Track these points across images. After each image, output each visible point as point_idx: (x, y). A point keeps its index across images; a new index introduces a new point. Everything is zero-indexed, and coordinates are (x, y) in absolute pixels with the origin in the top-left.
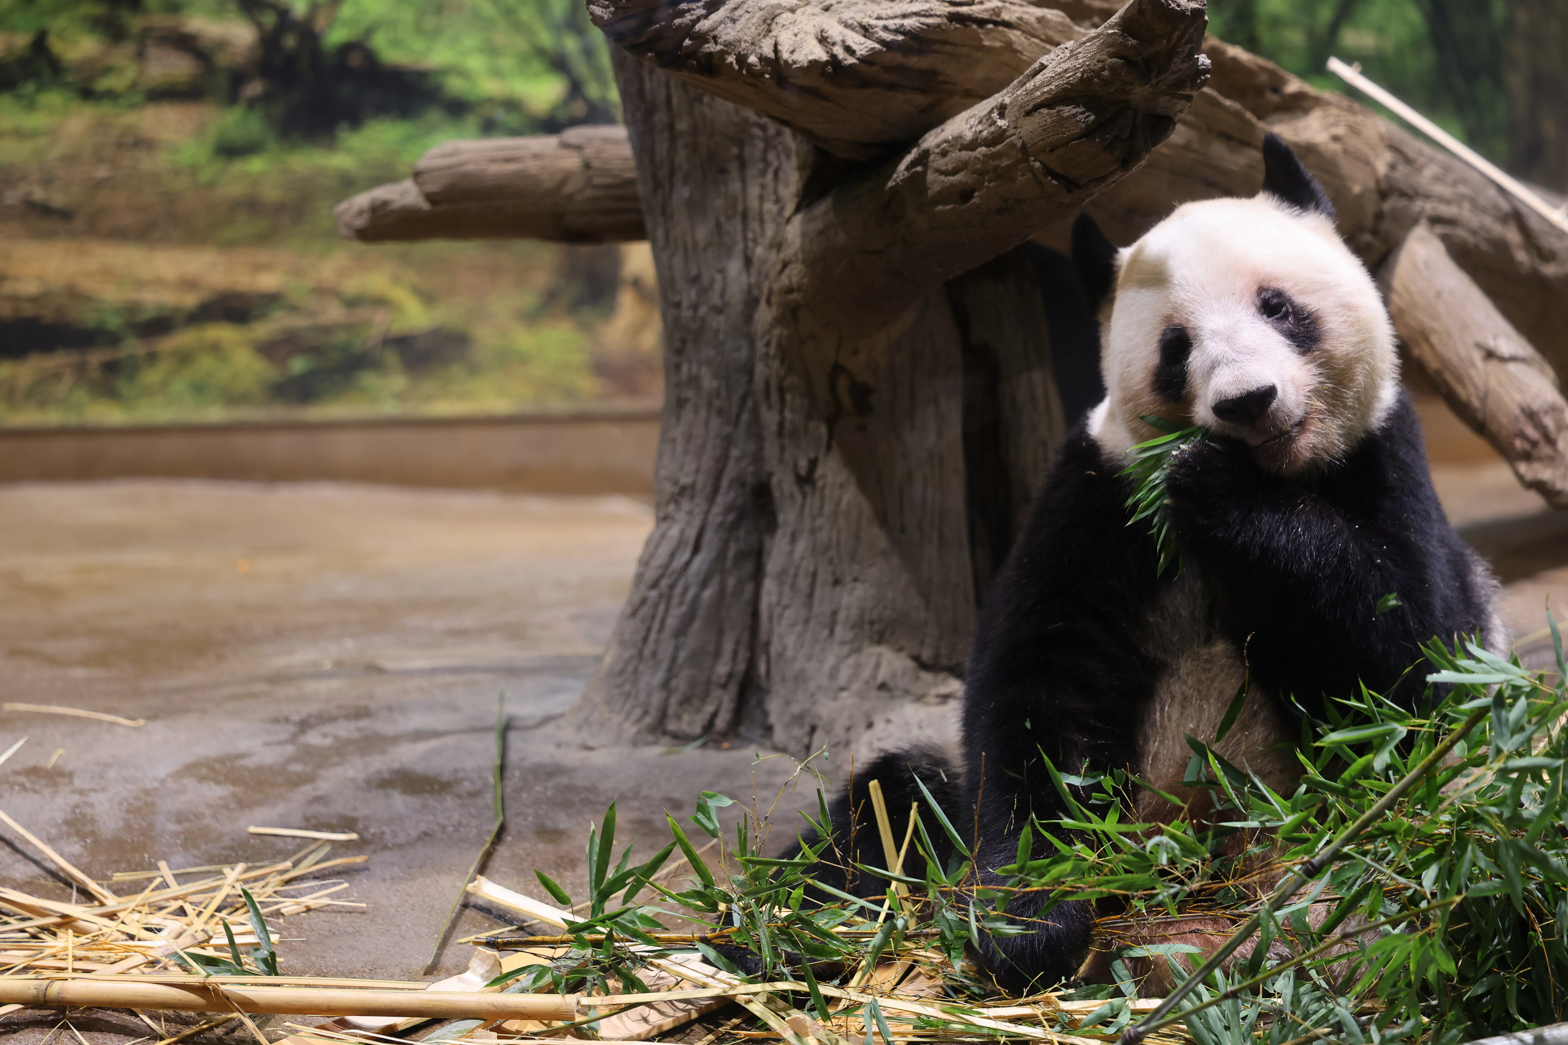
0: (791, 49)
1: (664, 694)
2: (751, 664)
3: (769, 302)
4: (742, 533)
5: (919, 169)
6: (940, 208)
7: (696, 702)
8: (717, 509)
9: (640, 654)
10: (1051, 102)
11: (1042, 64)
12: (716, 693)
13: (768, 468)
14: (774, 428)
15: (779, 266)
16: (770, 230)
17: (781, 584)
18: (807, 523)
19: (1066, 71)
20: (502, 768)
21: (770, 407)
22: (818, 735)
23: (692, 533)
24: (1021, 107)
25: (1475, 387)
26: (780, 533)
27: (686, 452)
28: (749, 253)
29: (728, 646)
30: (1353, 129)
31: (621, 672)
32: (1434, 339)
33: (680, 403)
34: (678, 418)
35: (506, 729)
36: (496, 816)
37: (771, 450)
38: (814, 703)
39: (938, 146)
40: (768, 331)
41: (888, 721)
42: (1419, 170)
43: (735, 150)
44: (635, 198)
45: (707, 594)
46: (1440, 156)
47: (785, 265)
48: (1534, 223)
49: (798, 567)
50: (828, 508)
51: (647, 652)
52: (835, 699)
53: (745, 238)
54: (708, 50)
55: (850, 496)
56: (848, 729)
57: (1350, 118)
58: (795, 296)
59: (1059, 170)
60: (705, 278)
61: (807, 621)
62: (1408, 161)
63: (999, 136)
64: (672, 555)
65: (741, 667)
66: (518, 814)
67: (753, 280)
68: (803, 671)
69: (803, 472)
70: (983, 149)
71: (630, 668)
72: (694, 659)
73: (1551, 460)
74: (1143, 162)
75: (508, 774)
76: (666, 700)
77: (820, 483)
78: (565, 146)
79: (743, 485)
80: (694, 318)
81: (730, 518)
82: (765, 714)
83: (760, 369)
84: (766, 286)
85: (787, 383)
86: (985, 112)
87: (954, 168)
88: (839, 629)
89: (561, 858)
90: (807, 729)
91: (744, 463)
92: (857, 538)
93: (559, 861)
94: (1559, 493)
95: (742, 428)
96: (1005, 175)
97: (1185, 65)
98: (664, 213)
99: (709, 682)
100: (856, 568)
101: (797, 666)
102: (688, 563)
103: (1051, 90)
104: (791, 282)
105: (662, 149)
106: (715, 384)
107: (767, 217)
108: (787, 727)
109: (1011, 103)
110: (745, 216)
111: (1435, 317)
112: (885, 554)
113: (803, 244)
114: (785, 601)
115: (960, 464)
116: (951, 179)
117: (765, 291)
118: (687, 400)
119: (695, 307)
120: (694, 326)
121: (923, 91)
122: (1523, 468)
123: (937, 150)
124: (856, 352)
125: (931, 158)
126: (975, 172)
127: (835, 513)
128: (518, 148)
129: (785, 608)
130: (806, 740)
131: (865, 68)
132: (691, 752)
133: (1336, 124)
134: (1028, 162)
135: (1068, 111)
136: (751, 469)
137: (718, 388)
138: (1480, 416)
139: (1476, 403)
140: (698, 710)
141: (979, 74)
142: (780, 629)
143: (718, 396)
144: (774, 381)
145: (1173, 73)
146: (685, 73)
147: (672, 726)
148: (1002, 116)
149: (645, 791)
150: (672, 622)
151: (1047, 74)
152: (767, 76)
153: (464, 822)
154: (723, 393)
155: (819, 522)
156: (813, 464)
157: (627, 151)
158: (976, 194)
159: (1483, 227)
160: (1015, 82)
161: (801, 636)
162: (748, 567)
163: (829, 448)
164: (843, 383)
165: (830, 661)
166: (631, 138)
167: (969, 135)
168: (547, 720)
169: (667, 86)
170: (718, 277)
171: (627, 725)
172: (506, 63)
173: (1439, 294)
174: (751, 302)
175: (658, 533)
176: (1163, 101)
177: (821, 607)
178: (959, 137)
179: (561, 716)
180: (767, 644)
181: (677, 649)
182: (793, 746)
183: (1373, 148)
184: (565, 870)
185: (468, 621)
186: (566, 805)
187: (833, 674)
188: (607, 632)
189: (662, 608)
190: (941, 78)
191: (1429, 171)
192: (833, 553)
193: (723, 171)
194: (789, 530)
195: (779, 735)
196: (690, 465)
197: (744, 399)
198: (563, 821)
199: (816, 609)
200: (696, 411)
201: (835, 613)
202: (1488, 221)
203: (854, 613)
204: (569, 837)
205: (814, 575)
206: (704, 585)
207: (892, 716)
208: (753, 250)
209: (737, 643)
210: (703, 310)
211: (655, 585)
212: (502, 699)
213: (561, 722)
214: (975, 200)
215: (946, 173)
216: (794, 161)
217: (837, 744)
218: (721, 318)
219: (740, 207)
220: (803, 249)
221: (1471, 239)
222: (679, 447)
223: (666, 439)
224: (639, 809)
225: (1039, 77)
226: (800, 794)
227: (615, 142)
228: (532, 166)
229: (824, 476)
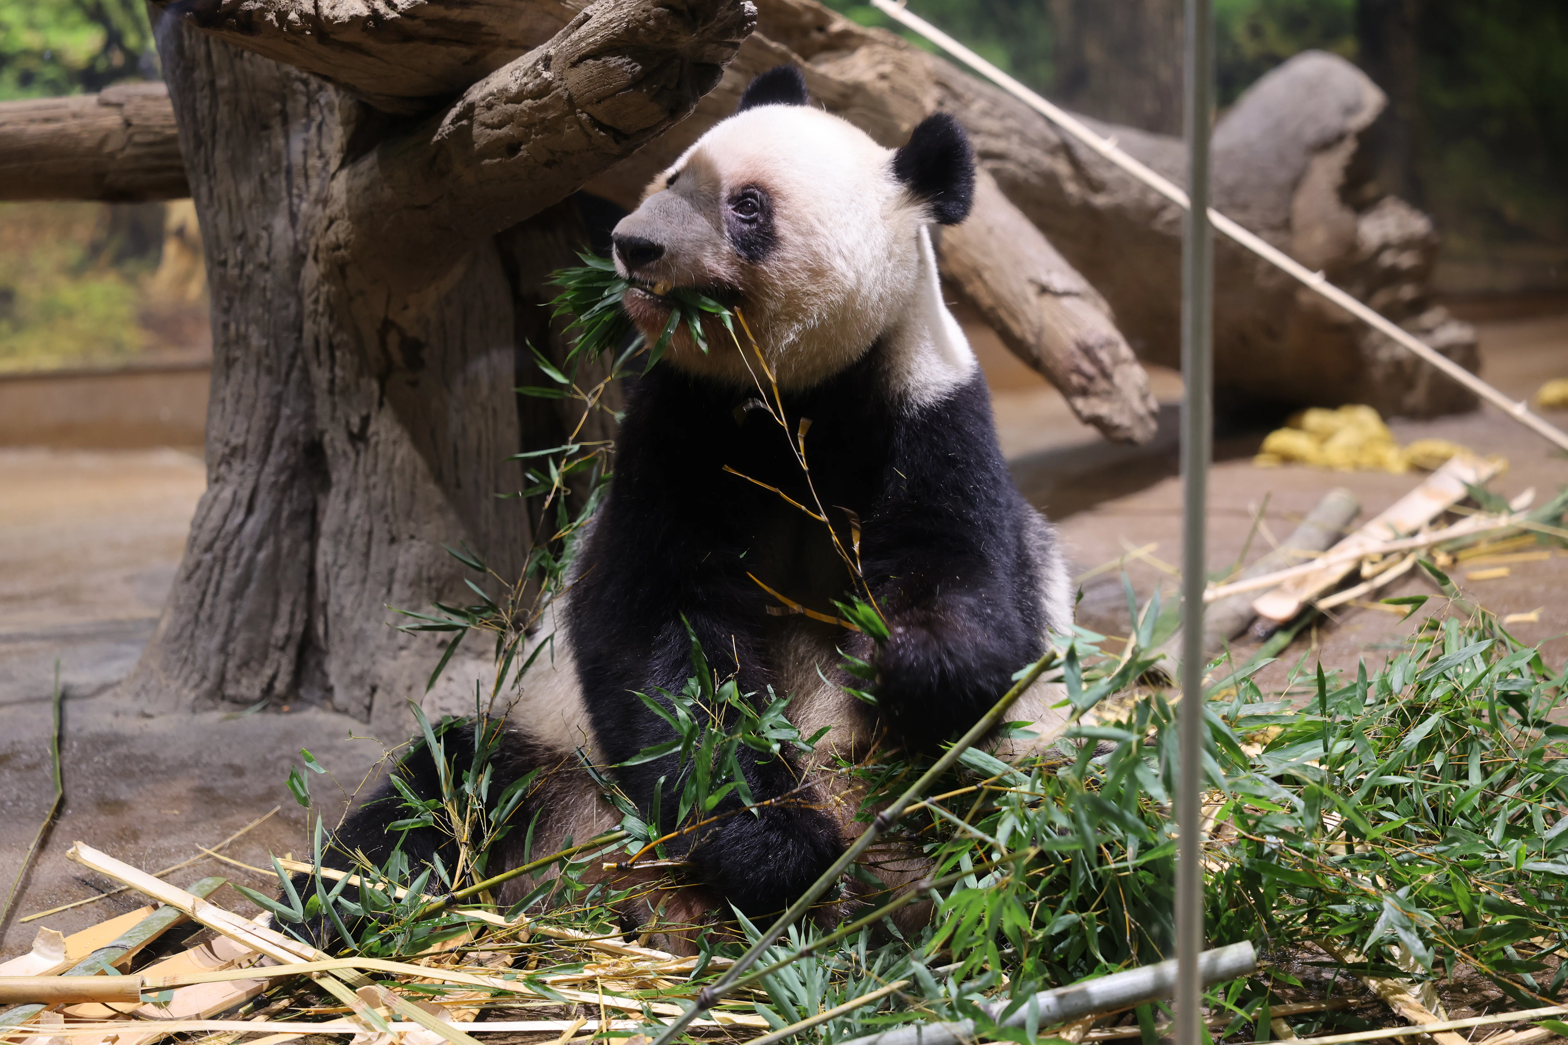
0: (332, 4)
1: (222, 658)
2: (309, 625)
3: (316, 259)
4: (295, 493)
5: (465, 122)
6: (487, 161)
7: (254, 665)
8: (269, 469)
9: (197, 617)
10: (596, 54)
11: (586, 15)
12: (275, 655)
13: (319, 426)
14: (325, 385)
15: (325, 223)
16: (315, 185)
17: (337, 543)
18: (361, 481)
19: (611, 21)
20: (60, 739)
21: (320, 365)
22: (379, 696)
23: (244, 494)
24: (566, 58)
25: (1029, 322)
26: (334, 491)
27: (236, 412)
28: (295, 209)
29: (285, 609)
30: (900, 67)
31: (178, 637)
32: (987, 275)
33: (229, 363)
34: (228, 378)
35: (63, 698)
36: (56, 788)
37: (322, 408)
38: (374, 663)
39: (483, 99)
40: (317, 288)
41: (450, 679)
42: (967, 106)
43: (277, 106)
44: (178, 156)
45: (262, 556)
46: (988, 90)
47: (331, 222)
48: (1083, 155)
49: (353, 527)
50: (381, 466)
51: (203, 616)
52: (395, 658)
53: (290, 195)
54: (247, 8)
55: (404, 451)
56: (410, 688)
57: (895, 55)
58: (342, 252)
59: (606, 121)
60: (251, 236)
61: (364, 581)
62: (956, 96)
63: (545, 89)
64: (226, 518)
65: (299, 629)
66: (77, 786)
67: (299, 236)
68: (361, 630)
69: (355, 430)
70: (529, 102)
71: (187, 633)
72: (250, 622)
73: (1108, 395)
74: (692, 111)
75: (66, 745)
76: (225, 664)
77: (373, 440)
78: (106, 104)
79: (295, 444)
80: (240, 276)
81: (283, 478)
82: (325, 675)
83: (308, 325)
84: (312, 242)
85: (336, 340)
86: (530, 64)
87: (500, 121)
88: (396, 588)
89: (123, 830)
90: (368, 689)
91: (295, 422)
92: (413, 494)
93: (121, 833)
94: (1117, 428)
95: (292, 387)
96: (551, 127)
97: (732, 13)
98: (207, 171)
99: (267, 645)
100: (412, 525)
101: (355, 626)
102: (242, 525)
103: (596, 41)
104: (337, 238)
105: (203, 106)
106: (264, 342)
107: (311, 173)
108: (347, 688)
109: (556, 54)
110: (289, 172)
111: (987, 254)
112: (440, 509)
113: (348, 201)
114: (341, 561)
115: (515, 418)
116: (498, 131)
117: (312, 248)
118: (236, 360)
119: (242, 265)
120: (240, 284)
121: (467, 44)
122: (1080, 403)
123: (482, 104)
124: (406, 307)
125: (477, 111)
126: (521, 125)
127: (389, 471)
128: (57, 107)
129: (342, 567)
130: (367, 701)
131: (408, 22)
132: (251, 717)
133: (882, 62)
134: (575, 113)
135: (614, 61)
136: (302, 428)
137: (268, 346)
138: (1035, 352)
139: (1031, 339)
140: (257, 674)
141: (523, 24)
142: (336, 589)
143: (267, 355)
144: (323, 338)
145: (720, 20)
146: (225, 32)
147: (231, 690)
148: (547, 67)
149: (205, 758)
150: (227, 585)
151: (592, 24)
152: (308, 33)
153: (23, 796)
154: (272, 351)
155: (373, 479)
156: (365, 421)
157: (168, 108)
158: (523, 147)
159: (1032, 161)
160: (560, 33)
161: (359, 595)
162: (303, 527)
163: (381, 404)
164: (393, 339)
165: (390, 619)
166: (170, 95)
167: (514, 88)
168: (104, 688)
169: (207, 42)
170: (264, 234)
171: (185, 691)
172: (43, 14)
173: (990, 230)
174: (298, 259)
175: (210, 496)
176: (710, 49)
177: (378, 566)
178: (505, 90)
179: (119, 683)
180: (325, 605)
181: (233, 612)
182: (354, 707)
183: (920, 84)
184: (127, 842)
185: (22, 586)
186: (126, 775)
187: (392, 634)
188: (162, 593)
189: (217, 571)
190: (484, 30)
191: (978, 106)
192: (388, 510)
193: (266, 127)
194: (343, 488)
195: (340, 696)
196: (241, 426)
197: (293, 357)
198: (124, 792)
199: (373, 568)
200: (245, 371)
201: (392, 572)
202: (1037, 154)
203: (412, 571)
204: (130, 809)
205: (370, 533)
206: (258, 547)
207: (453, 674)
208: (299, 206)
209: (294, 604)
210: (249, 268)
211: (209, 548)
212: (57, 668)
213: (118, 690)
214: (523, 153)
215: (492, 127)
216: (337, 116)
217: (399, 704)
218: (268, 276)
219: (284, 163)
220: (348, 204)
221: (1021, 173)
222: (229, 408)
223: (215, 399)
224: (201, 777)
225: (584, 28)
226: (362, 756)
227: (156, 98)
228: (72, 126)
229: (377, 433)
